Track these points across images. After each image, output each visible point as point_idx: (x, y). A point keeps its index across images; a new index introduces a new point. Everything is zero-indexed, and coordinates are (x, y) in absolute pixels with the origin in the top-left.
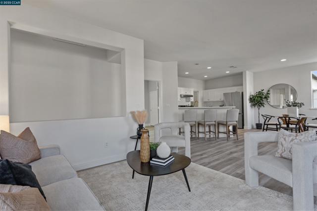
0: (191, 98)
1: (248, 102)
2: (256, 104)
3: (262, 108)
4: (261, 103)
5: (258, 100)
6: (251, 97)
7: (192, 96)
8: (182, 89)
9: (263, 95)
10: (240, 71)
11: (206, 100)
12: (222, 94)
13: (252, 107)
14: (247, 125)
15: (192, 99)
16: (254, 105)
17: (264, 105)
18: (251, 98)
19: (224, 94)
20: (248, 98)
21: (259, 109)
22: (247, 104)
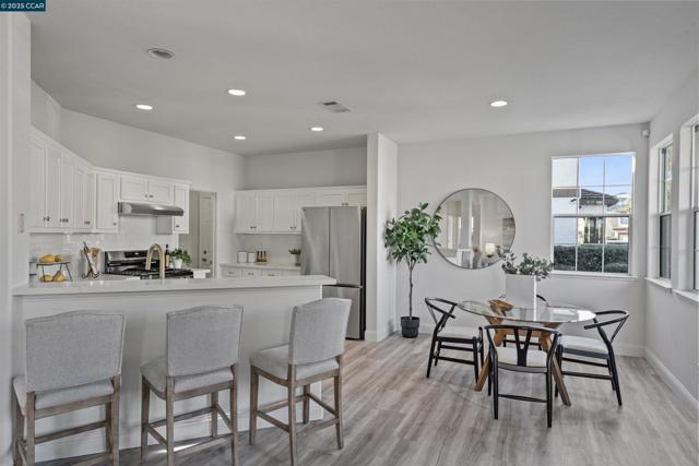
0: (177, 219)
1: (380, 242)
2: (404, 251)
3: (419, 266)
4: (418, 251)
5: (410, 238)
6: (391, 227)
7: (179, 213)
8: (128, 177)
9: (424, 221)
10: (358, 132)
11: (244, 228)
12: (300, 210)
13: (391, 262)
14: (375, 328)
15: (182, 224)
16: (399, 255)
17: (428, 256)
18: (388, 231)
19: (304, 209)
20: (380, 230)
21: (411, 269)
22: (378, 250)
